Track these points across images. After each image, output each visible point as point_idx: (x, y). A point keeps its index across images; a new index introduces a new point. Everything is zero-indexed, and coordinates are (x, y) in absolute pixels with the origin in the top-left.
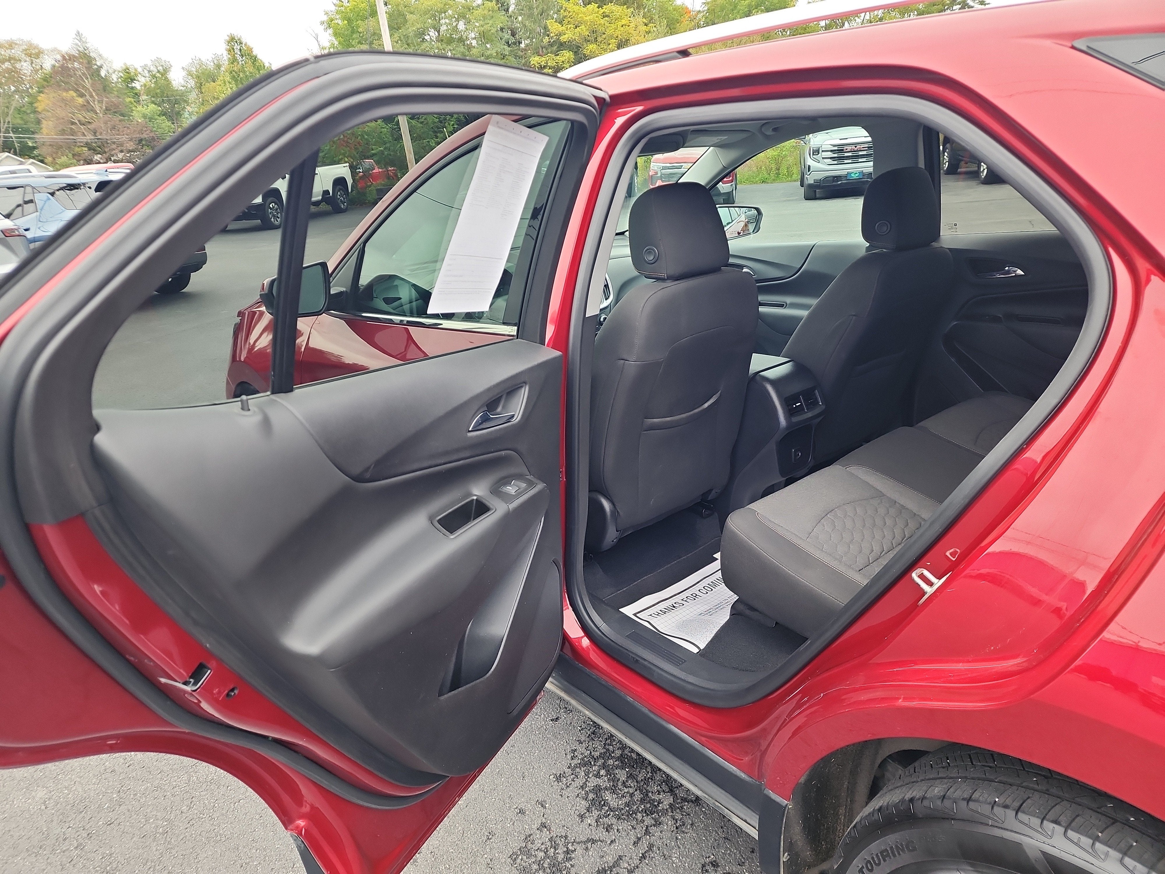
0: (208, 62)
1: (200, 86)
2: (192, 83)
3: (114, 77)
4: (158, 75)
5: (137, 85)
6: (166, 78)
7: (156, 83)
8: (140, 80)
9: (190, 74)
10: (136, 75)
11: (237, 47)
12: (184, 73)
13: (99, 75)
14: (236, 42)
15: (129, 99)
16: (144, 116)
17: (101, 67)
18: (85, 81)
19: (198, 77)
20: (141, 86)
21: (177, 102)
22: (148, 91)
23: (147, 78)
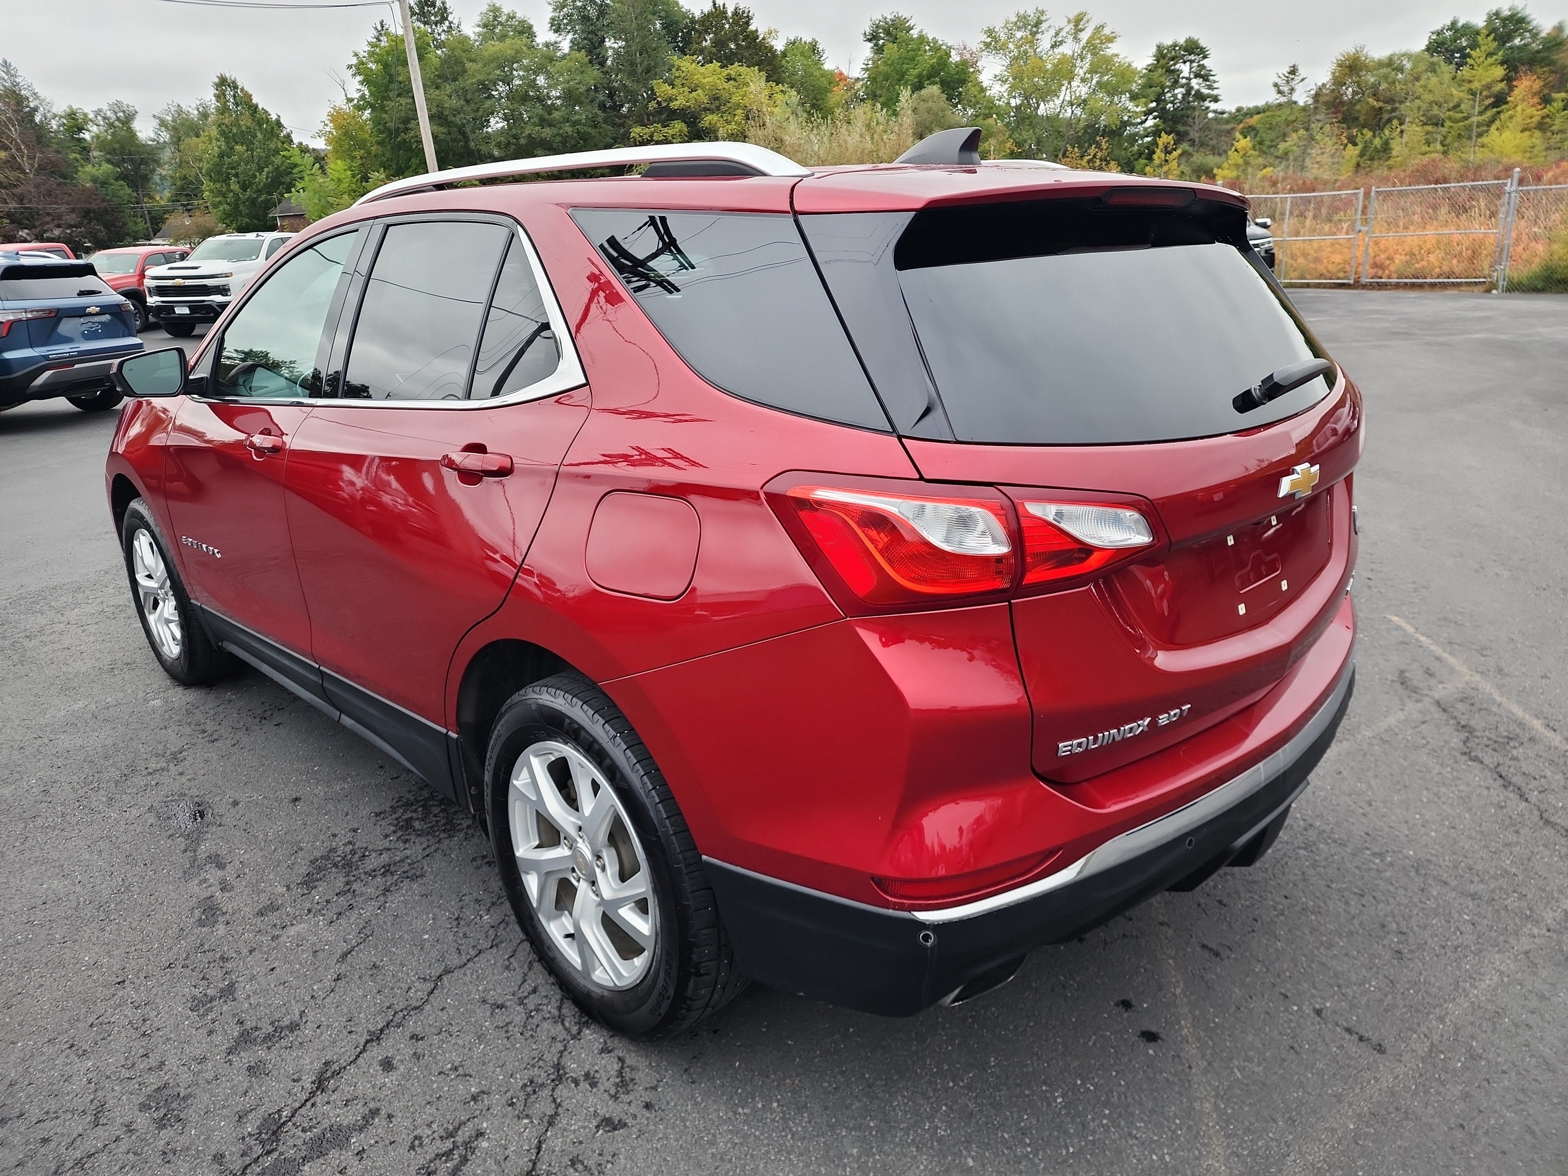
0: (190, 110)
1: (177, 141)
2: (165, 136)
3: (54, 124)
4: (117, 123)
5: (87, 136)
6: (129, 128)
7: (113, 134)
8: (91, 129)
9: (163, 123)
10: (86, 123)
11: (229, 93)
12: (155, 123)
13: (32, 121)
14: (229, 86)
15: (75, 155)
16: (94, 180)
17: (36, 109)
18: (10, 130)
19: (175, 129)
20: (92, 138)
21: (143, 161)
22: (102, 144)
23: (101, 127)
